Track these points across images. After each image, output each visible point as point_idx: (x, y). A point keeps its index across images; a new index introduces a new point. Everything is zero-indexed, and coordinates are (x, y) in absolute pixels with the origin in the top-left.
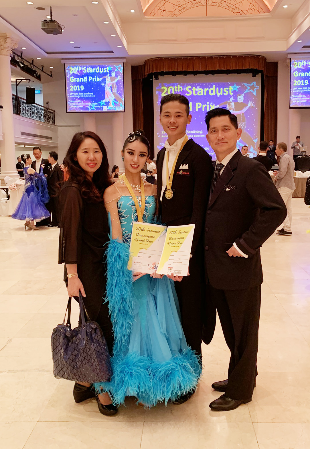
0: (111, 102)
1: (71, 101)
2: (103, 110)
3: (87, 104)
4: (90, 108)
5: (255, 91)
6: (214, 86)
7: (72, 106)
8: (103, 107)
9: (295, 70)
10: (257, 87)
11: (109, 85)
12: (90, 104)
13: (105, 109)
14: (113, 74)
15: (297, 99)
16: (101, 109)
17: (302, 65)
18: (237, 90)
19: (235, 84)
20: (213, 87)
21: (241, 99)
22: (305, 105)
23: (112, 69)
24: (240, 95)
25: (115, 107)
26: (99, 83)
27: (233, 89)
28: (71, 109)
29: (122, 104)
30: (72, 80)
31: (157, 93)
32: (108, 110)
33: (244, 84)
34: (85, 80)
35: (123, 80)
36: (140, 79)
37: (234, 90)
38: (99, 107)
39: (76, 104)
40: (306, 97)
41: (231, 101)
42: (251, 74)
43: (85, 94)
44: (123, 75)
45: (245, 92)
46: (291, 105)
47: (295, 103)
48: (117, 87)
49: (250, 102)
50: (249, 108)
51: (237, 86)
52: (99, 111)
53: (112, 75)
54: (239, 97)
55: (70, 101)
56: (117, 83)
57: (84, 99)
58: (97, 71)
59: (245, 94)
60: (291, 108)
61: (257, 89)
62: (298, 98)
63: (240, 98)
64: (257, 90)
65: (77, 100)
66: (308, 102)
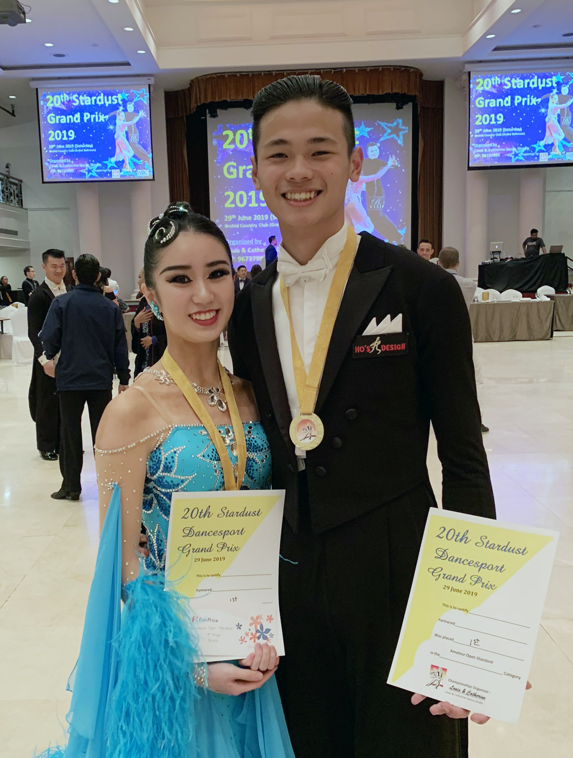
0: (127, 161)
1: (52, 161)
2: (113, 177)
3: (81, 165)
4: (87, 173)
5: (401, 137)
7: (54, 171)
8: (113, 170)
9: (479, 96)
10: (405, 130)
11: (122, 129)
12: (87, 165)
13: (116, 175)
14: (130, 107)
15: (481, 151)
16: (109, 175)
17: (492, 85)
18: (366, 135)
19: (363, 123)
22: (496, 163)
23: (127, 97)
24: (372, 145)
25: (135, 170)
26: (104, 125)
28: (51, 175)
29: (149, 165)
30: (52, 119)
31: (215, 142)
32: (121, 176)
33: (380, 123)
34: (77, 119)
35: (149, 119)
36: (182, 117)
37: (360, 135)
38: (105, 171)
39: (60, 166)
40: (499, 146)
42: (394, 105)
43: (77, 146)
44: (148, 108)
45: (382, 139)
46: (470, 164)
47: (478, 158)
48: (137, 131)
49: (392, 157)
50: (389, 169)
51: (366, 127)
52: (105, 179)
53: (128, 109)
54: (370, 148)
55: (48, 160)
56: (138, 124)
57: (76, 157)
58: (100, 101)
60: (470, 169)
61: (404, 132)
62: (484, 148)
63: (372, 151)
64: (404, 135)
65: (62, 159)
66: (503, 156)
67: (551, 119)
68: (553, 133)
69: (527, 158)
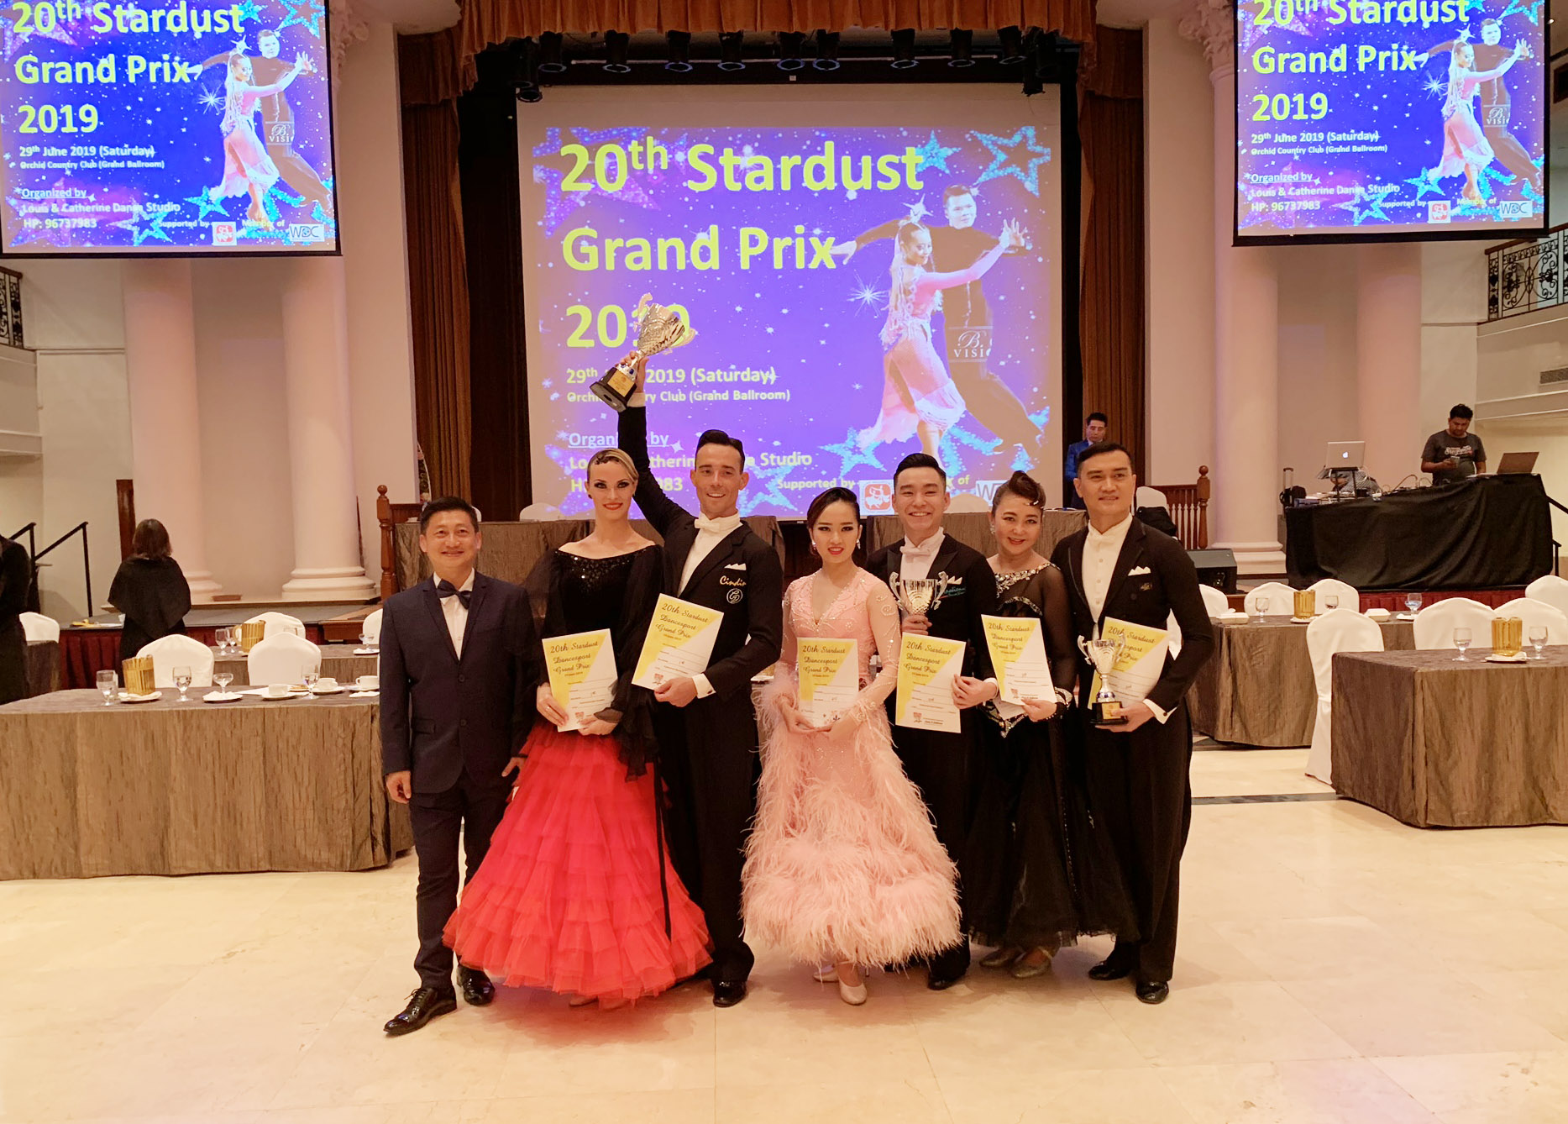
0: (259, 197)
3: (118, 208)
4: (136, 230)
5: (1034, 174)
6: (829, 146)
7: (33, 223)
8: (215, 224)
9: (1262, 41)
10: (1040, 155)
11: (243, 107)
12: (137, 208)
13: (225, 237)
14: (269, 44)
15: (1271, 193)
16: (202, 236)
17: (1296, 12)
18: (942, 165)
19: (932, 137)
20: (822, 153)
21: (962, 209)
22: (1311, 226)
23: (260, 14)
24: (959, 193)
26: (185, 95)
27: (921, 159)
29: (323, 210)
30: (30, 72)
31: (538, 175)
33: (979, 135)
34: (106, 73)
35: (324, 79)
36: (446, 103)
37: (928, 165)
38: (191, 225)
39: (55, 209)
40: (1317, 181)
41: (914, 219)
42: (1021, 86)
43: (105, 151)
44: (324, 48)
45: (983, 178)
46: (1240, 228)
47: (1262, 214)
48: (290, 113)
49: (1009, 225)
50: (1003, 254)
51: (941, 147)
52: (192, 248)
54: (952, 202)
55: (18, 190)
56: (291, 93)
57: (104, 183)
58: (177, 22)
59: (981, 187)
60: (1239, 241)
61: (1041, 162)
62: (1276, 186)
63: (958, 209)
64: (1040, 167)
65: (58, 188)
66: (1328, 207)
67: (1457, 110)
68: (1462, 147)
69: (1394, 214)
